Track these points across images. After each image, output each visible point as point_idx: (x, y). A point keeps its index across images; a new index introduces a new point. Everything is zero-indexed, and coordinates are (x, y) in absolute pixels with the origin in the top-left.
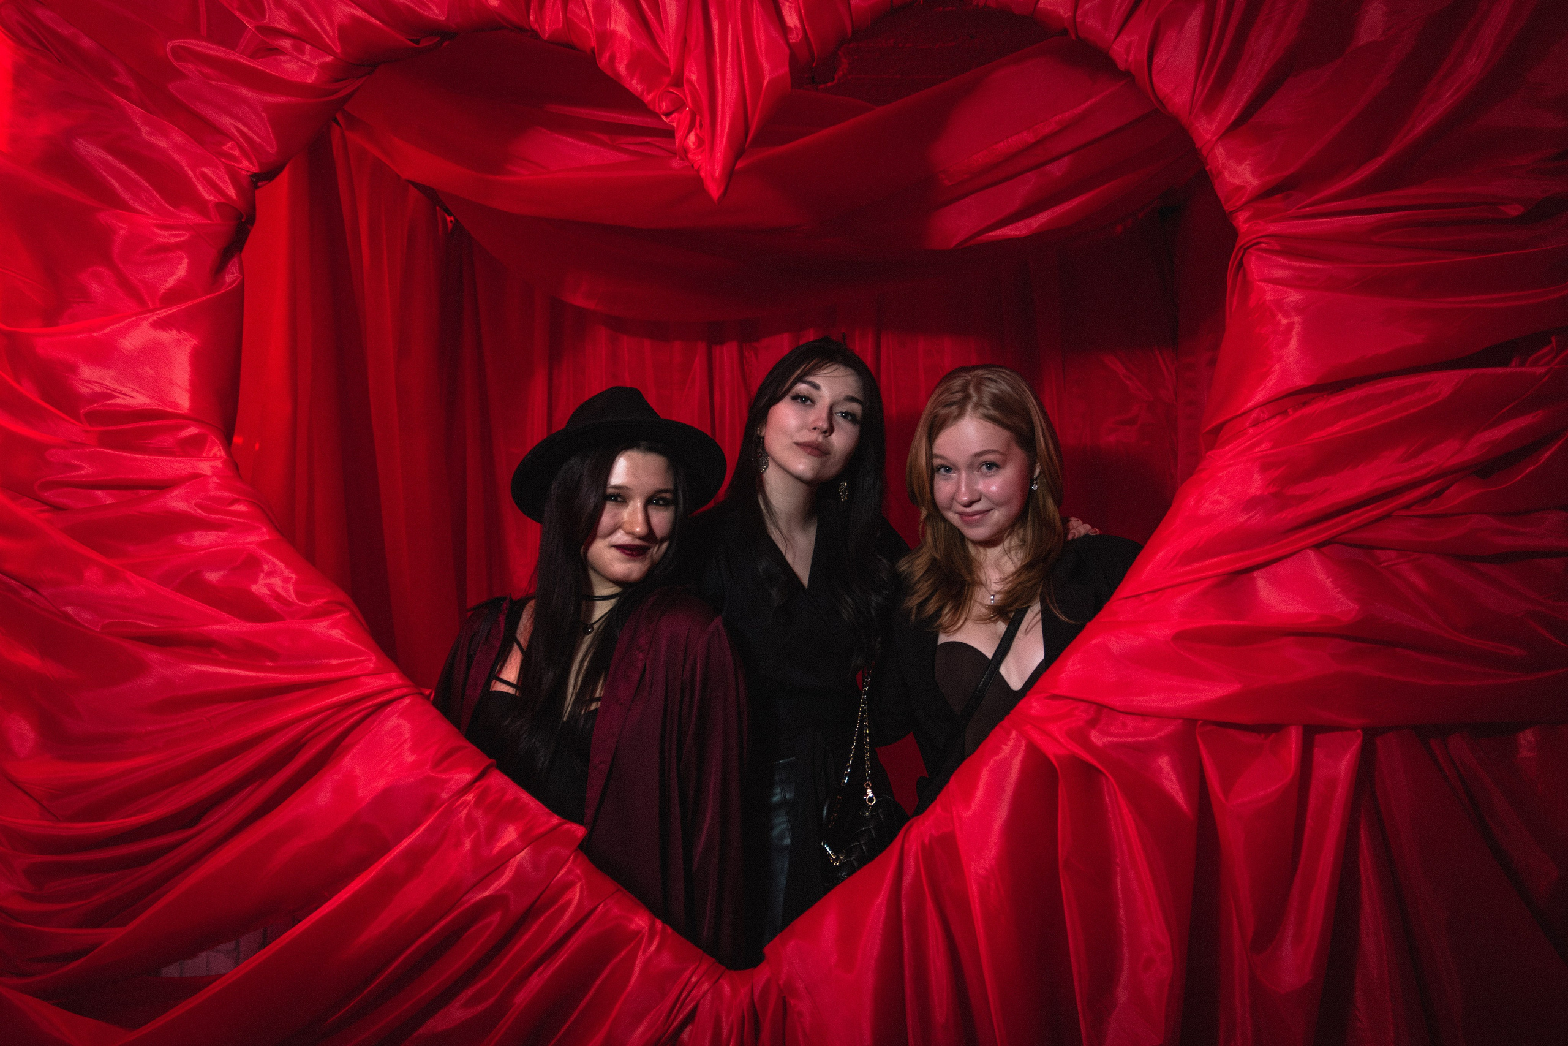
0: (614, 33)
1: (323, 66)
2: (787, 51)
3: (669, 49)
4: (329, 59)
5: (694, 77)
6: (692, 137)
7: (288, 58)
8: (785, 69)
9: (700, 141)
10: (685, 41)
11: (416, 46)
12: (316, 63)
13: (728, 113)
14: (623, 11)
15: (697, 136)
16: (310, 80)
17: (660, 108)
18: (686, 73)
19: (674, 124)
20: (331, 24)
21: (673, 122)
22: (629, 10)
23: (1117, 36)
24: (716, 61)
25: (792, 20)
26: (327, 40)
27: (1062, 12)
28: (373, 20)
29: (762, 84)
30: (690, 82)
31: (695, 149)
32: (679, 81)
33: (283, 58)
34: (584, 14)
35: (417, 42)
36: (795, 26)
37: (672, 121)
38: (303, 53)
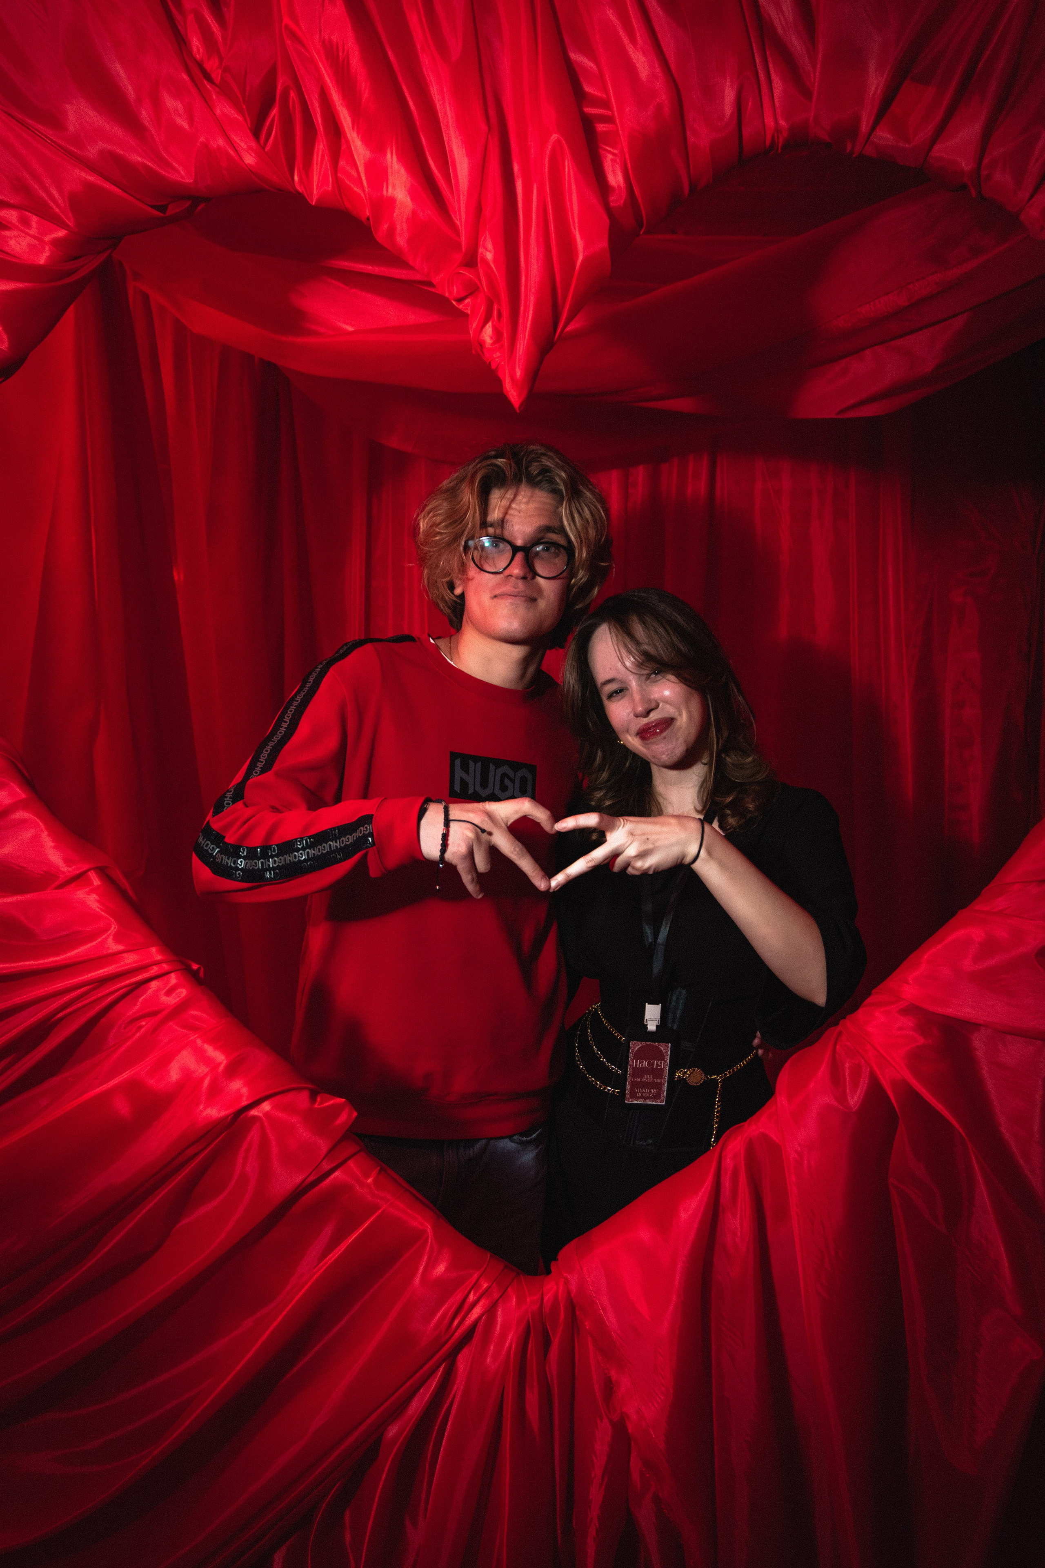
0: (392, 201)
1: (55, 242)
2: (607, 221)
3: (461, 218)
4: (61, 233)
5: (489, 256)
6: (488, 330)
7: (15, 233)
8: (603, 244)
9: (497, 334)
10: (479, 210)
11: (162, 215)
12: (47, 239)
13: (532, 299)
14: (403, 171)
15: (494, 328)
16: (42, 261)
17: (451, 292)
18: (481, 250)
19: (469, 312)
20: (60, 191)
21: (467, 309)
22: (409, 170)
23: (1032, 196)
24: (520, 235)
25: (615, 178)
26: (57, 210)
27: (963, 165)
28: (107, 186)
29: (575, 265)
30: (485, 261)
31: (492, 344)
32: (472, 260)
33: (7, 233)
34: (354, 174)
35: (162, 208)
36: (619, 186)
37: (466, 306)
38: (29, 226)
